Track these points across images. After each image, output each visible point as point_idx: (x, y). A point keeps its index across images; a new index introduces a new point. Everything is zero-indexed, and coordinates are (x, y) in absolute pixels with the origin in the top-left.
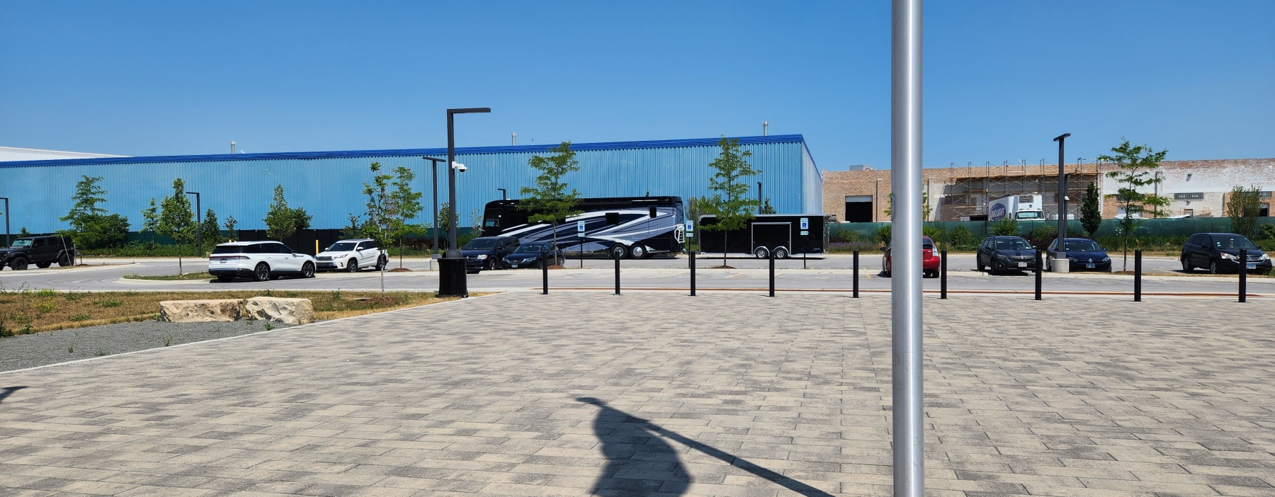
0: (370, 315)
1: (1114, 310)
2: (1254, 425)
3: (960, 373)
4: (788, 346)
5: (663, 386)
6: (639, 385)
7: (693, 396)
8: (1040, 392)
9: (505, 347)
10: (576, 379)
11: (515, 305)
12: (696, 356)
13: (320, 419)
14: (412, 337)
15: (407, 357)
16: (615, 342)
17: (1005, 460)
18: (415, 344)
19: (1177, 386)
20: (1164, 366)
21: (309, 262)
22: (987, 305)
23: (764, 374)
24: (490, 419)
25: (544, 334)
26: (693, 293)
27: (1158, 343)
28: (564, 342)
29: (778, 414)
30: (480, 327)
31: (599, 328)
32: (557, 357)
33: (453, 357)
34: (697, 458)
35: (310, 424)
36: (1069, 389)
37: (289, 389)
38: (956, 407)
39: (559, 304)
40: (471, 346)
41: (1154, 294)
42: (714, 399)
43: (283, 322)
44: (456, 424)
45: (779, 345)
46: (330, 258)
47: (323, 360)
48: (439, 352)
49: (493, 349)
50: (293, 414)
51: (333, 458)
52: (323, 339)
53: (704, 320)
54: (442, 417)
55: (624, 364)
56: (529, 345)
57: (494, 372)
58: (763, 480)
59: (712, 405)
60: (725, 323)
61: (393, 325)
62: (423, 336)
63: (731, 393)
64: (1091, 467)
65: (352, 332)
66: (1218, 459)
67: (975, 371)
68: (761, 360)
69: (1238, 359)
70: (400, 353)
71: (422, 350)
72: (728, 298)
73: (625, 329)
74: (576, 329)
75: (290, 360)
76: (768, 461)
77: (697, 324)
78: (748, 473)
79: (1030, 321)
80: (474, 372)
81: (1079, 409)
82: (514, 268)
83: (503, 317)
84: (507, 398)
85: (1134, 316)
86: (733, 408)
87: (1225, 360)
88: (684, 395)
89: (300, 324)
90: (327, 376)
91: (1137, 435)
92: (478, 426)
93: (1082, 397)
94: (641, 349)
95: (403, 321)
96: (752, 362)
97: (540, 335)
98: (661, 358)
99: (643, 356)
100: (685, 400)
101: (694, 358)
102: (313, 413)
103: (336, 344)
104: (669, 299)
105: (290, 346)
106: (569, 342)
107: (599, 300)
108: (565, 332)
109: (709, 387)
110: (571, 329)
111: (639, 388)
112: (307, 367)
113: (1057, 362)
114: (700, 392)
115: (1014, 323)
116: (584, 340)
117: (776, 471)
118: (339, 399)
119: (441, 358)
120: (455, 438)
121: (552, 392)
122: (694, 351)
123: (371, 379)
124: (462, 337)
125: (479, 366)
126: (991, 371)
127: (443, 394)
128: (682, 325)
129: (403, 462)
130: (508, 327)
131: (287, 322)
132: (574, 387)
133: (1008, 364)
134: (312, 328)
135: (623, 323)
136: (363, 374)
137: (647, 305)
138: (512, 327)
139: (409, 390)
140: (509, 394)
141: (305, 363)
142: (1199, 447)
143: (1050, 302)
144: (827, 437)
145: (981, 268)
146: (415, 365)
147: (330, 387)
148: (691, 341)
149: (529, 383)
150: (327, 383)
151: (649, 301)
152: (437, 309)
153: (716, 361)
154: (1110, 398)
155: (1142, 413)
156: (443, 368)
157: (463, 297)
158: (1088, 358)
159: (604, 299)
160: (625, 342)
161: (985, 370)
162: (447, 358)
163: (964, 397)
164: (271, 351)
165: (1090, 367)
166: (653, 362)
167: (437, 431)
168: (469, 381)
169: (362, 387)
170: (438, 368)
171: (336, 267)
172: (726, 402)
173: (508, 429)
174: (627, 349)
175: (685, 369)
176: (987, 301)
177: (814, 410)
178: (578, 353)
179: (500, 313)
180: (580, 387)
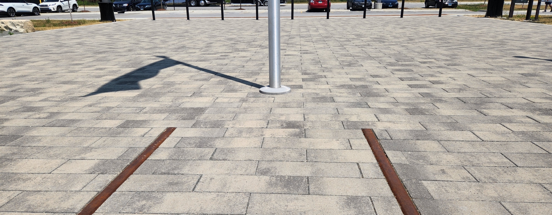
0: (64, 28)
1: (391, 21)
2: (419, 54)
3: (321, 43)
4: (255, 37)
5: (196, 51)
6: (186, 51)
7: (208, 54)
8: (347, 47)
9: (128, 39)
10: (158, 50)
11: (138, 24)
12: (215, 41)
13: (31, 66)
14: (84, 37)
15: (79, 44)
16: (181, 37)
17: (322, 69)
18: (85, 39)
19: (399, 43)
20: (398, 38)
21: (35, 8)
22: (344, 21)
23: (241, 46)
24: (113, 64)
25: (148, 35)
26: (223, 19)
27: (401, 31)
28: (157, 37)
29: (241, 59)
30: (118, 32)
31: (175, 32)
32: (152, 42)
33: (102, 43)
34: (202, 73)
35: (25, 68)
36: (359, 46)
37: (16, 56)
38: (313, 53)
39: (160, 24)
40: (112, 39)
41: (409, 15)
42: (217, 55)
43: (18, 31)
44: (97, 66)
45: (252, 36)
46: (47, 6)
47: (36, 45)
48: (96, 42)
49: (122, 40)
50: (17, 65)
51: (34, 79)
52: (38, 38)
53: (224, 29)
54: (90, 64)
55: (182, 44)
56: (140, 39)
57: (120, 48)
58: (226, 79)
59: (215, 57)
60: (233, 29)
61: (76, 32)
62: (89, 36)
63: (225, 53)
64: (353, 69)
65: (54, 35)
66: (399, 64)
67: (327, 42)
68: (243, 41)
69: (426, 35)
70: (76, 42)
71: (88, 41)
72: (238, 21)
73: (187, 32)
74: (164, 33)
75: (20, 45)
76: (230, 73)
77: (221, 30)
78: (221, 77)
79: (357, 26)
80: (110, 48)
81: (359, 52)
82: (142, 10)
83: (131, 29)
84: (123, 57)
85: (397, 23)
86: (224, 57)
87: (422, 35)
88: (204, 54)
89: (27, 32)
90: (37, 51)
91: (375, 59)
92: (107, 67)
93: (362, 48)
94: (191, 39)
95: (81, 31)
96: (239, 42)
97: (147, 35)
98: (200, 42)
99: (191, 42)
100: (204, 55)
101: (214, 42)
102: (27, 65)
103: (45, 39)
104: (211, 21)
105: (20, 41)
106: (159, 37)
107: (179, 22)
108: (159, 34)
109: (216, 51)
110: (162, 33)
111: (186, 52)
112: (27, 48)
113: (360, 38)
114: (212, 53)
115: (351, 26)
116: (167, 36)
117: (232, 76)
118: (41, 59)
119: (96, 44)
120: (94, 71)
121: (146, 54)
122: (215, 39)
123: (59, 52)
124: (109, 36)
125: (113, 46)
126: (333, 42)
127: (93, 56)
128: (214, 30)
129: (67, 79)
130: (132, 32)
131: (20, 32)
132: (156, 53)
133: (341, 39)
134: (34, 34)
135: (187, 30)
136: (55, 50)
137: (201, 24)
138: (134, 32)
139: (76, 55)
140: (125, 55)
141: (27, 46)
142: (395, 61)
143: (368, 19)
144: (258, 65)
145: (348, 8)
146: (82, 46)
147: (38, 55)
148: (215, 36)
149: (136, 52)
150: (36, 54)
151: (202, 22)
152: (99, 26)
153: (223, 42)
154: (372, 48)
155: (381, 52)
156: (96, 47)
157: (113, 21)
158: (371, 36)
159: (182, 22)
160: (185, 37)
161: (331, 42)
162: (98, 44)
163: (317, 50)
164: (10, 43)
165: (371, 39)
166: (195, 43)
167: (86, 69)
168: (107, 51)
169: (53, 55)
170: (93, 47)
171: (51, 10)
172: (222, 56)
173: (121, 67)
174: (185, 39)
175: (209, 45)
176: (345, 19)
177: (257, 57)
178: (162, 41)
179: (130, 27)
180: (159, 53)
